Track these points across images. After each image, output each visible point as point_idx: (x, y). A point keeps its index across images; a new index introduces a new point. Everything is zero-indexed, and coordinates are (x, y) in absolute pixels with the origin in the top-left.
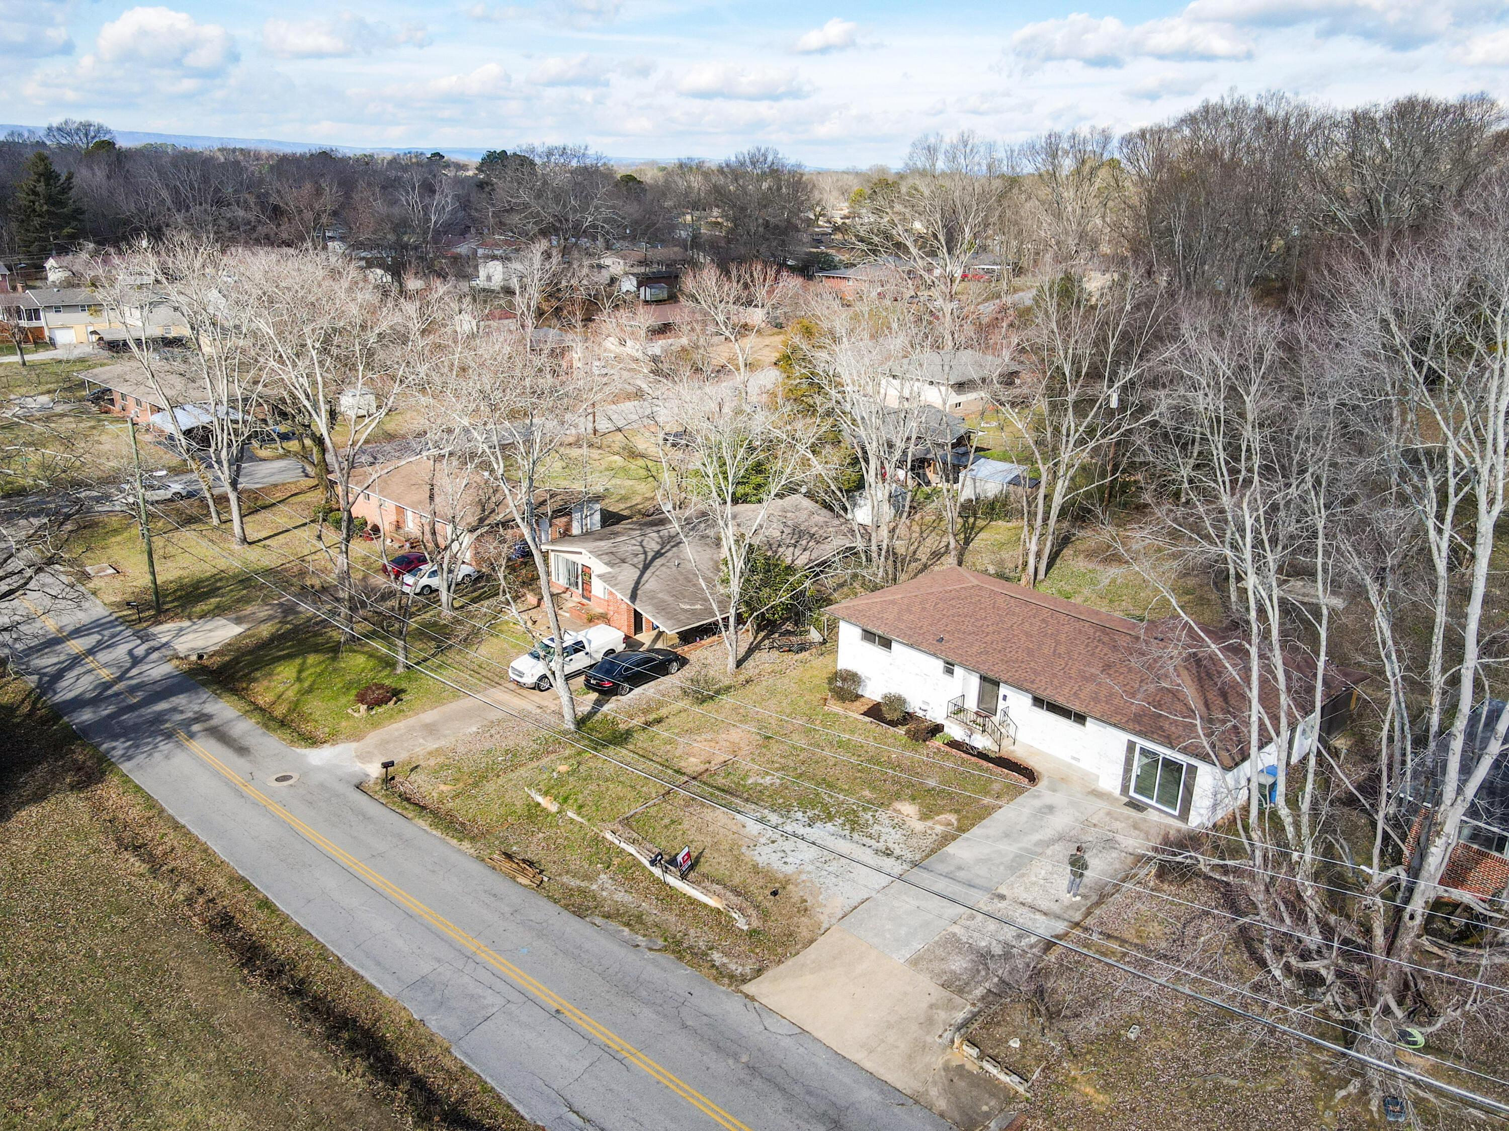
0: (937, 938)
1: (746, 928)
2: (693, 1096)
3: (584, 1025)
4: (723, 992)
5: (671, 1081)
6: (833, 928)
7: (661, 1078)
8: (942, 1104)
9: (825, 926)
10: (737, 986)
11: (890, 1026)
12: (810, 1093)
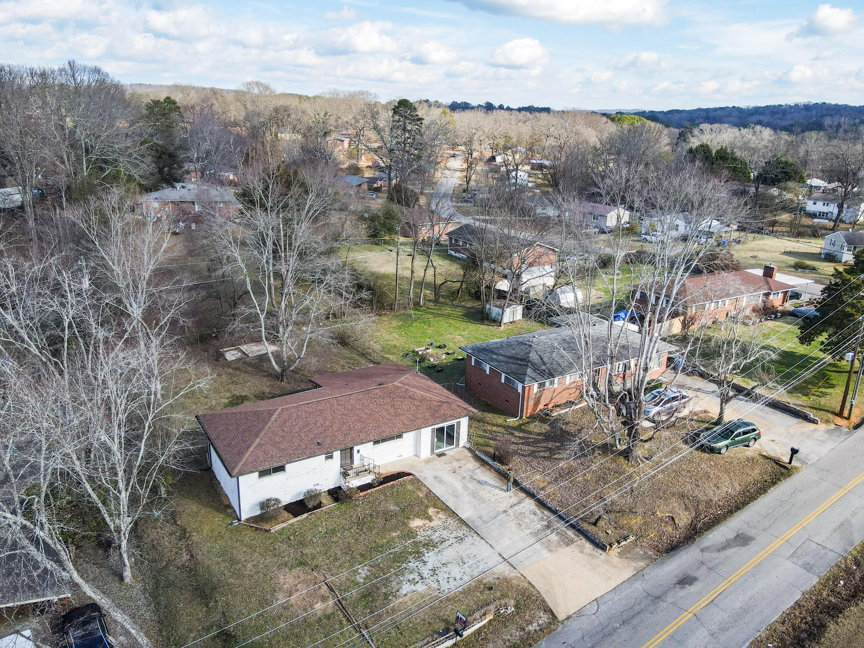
0: (534, 540)
1: (513, 609)
4: (563, 628)
6: (521, 573)
9: (519, 575)
10: (558, 622)
11: (594, 569)
12: (639, 604)
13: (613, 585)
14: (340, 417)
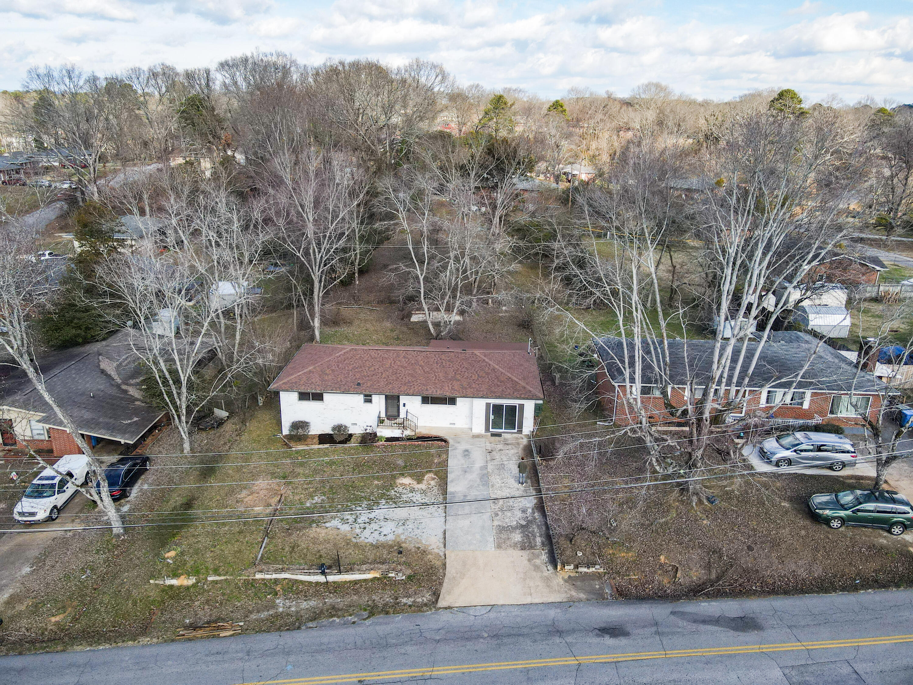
0: (494, 531)
1: (404, 578)
2: (488, 667)
3: (386, 677)
4: (432, 614)
5: (468, 668)
6: (447, 553)
7: (463, 671)
8: (582, 596)
9: (442, 554)
10: (435, 607)
11: (525, 579)
12: (532, 628)
13: (528, 600)
14: (396, 367)
